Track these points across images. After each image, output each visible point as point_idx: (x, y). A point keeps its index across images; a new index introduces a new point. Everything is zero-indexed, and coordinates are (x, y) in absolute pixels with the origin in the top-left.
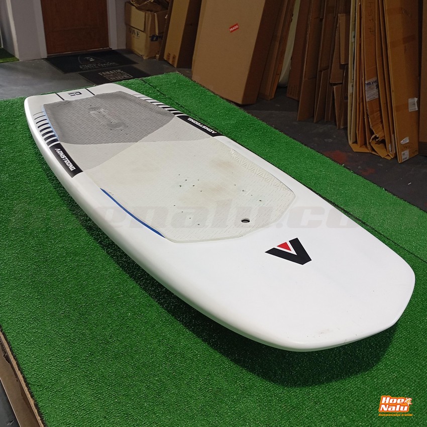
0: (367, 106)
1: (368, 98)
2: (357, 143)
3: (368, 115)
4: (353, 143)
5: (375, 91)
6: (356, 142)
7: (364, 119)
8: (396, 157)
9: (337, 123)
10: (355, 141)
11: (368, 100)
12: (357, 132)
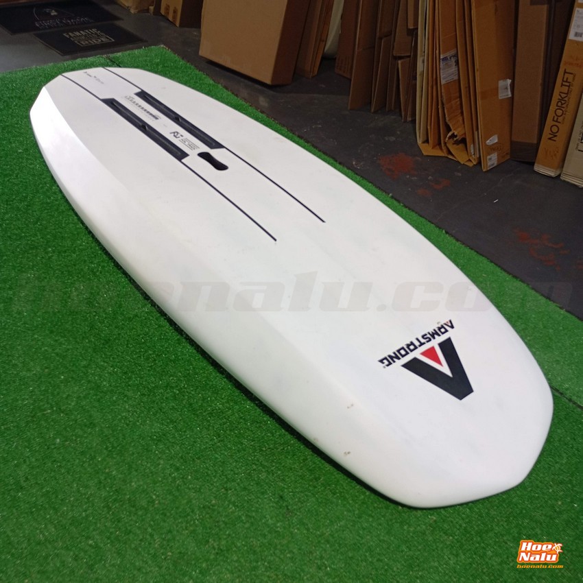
0: (443, 91)
1: (444, 79)
2: (428, 143)
3: (443, 104)
4: (424, 142)
5: (454, 69)
6: (427, 141)
7: (438, 109)
8: (479, 163)
9: (403, 114)
10: (425, 139)
11: (443, 82)
12: (429, 127)
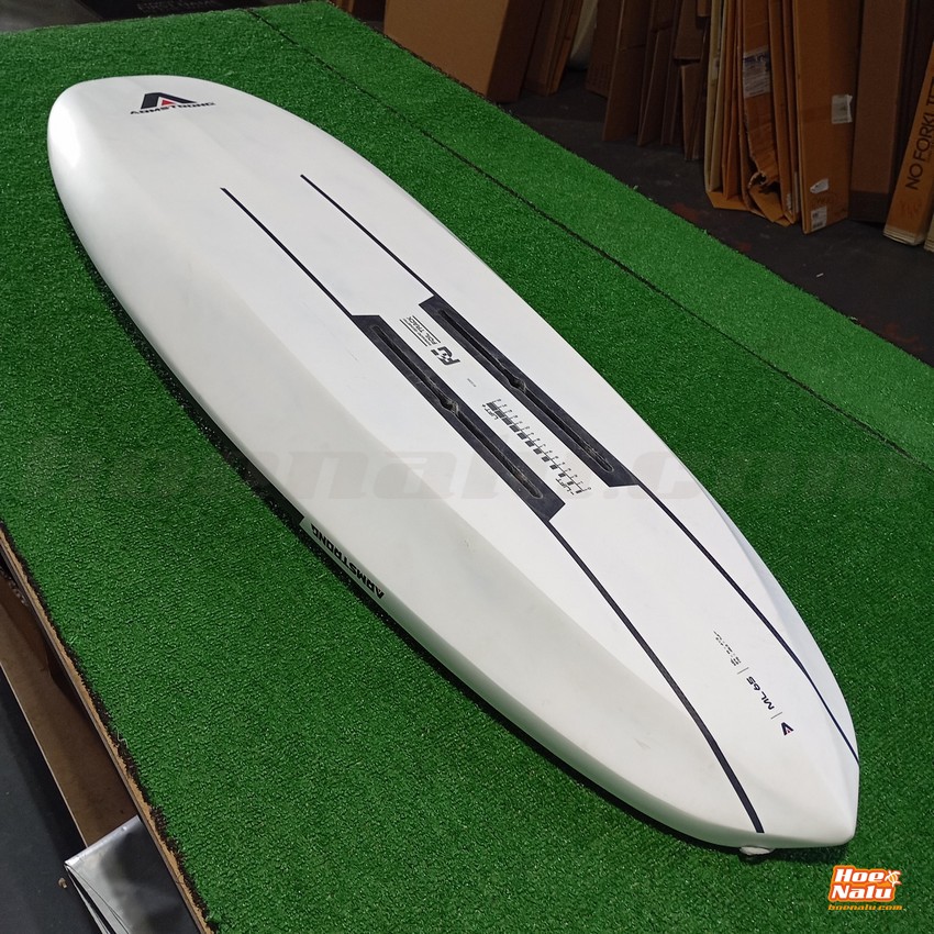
2: (722, 191)
4: (715, 190)
5: (764, 76)
6: (719, 189)
7: (738, 137)
8: (799, 222)
9: (686, 148)
10: (718, 185)
11: (746, 95)
12: (723, 166)
